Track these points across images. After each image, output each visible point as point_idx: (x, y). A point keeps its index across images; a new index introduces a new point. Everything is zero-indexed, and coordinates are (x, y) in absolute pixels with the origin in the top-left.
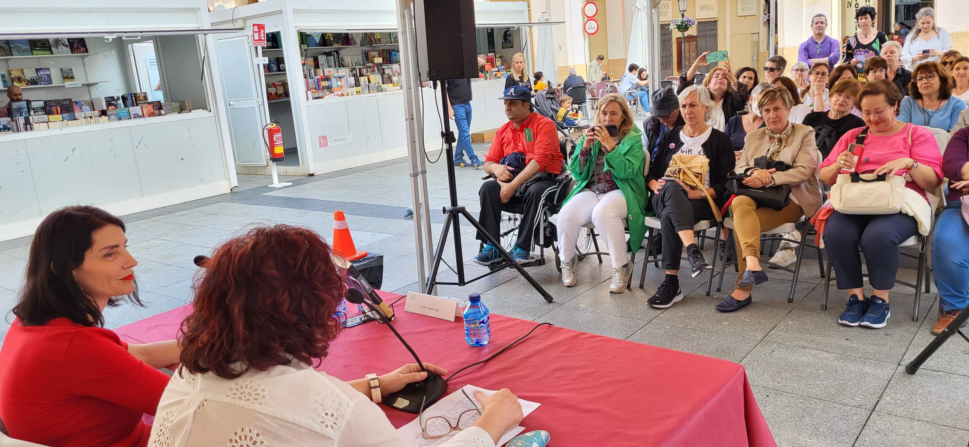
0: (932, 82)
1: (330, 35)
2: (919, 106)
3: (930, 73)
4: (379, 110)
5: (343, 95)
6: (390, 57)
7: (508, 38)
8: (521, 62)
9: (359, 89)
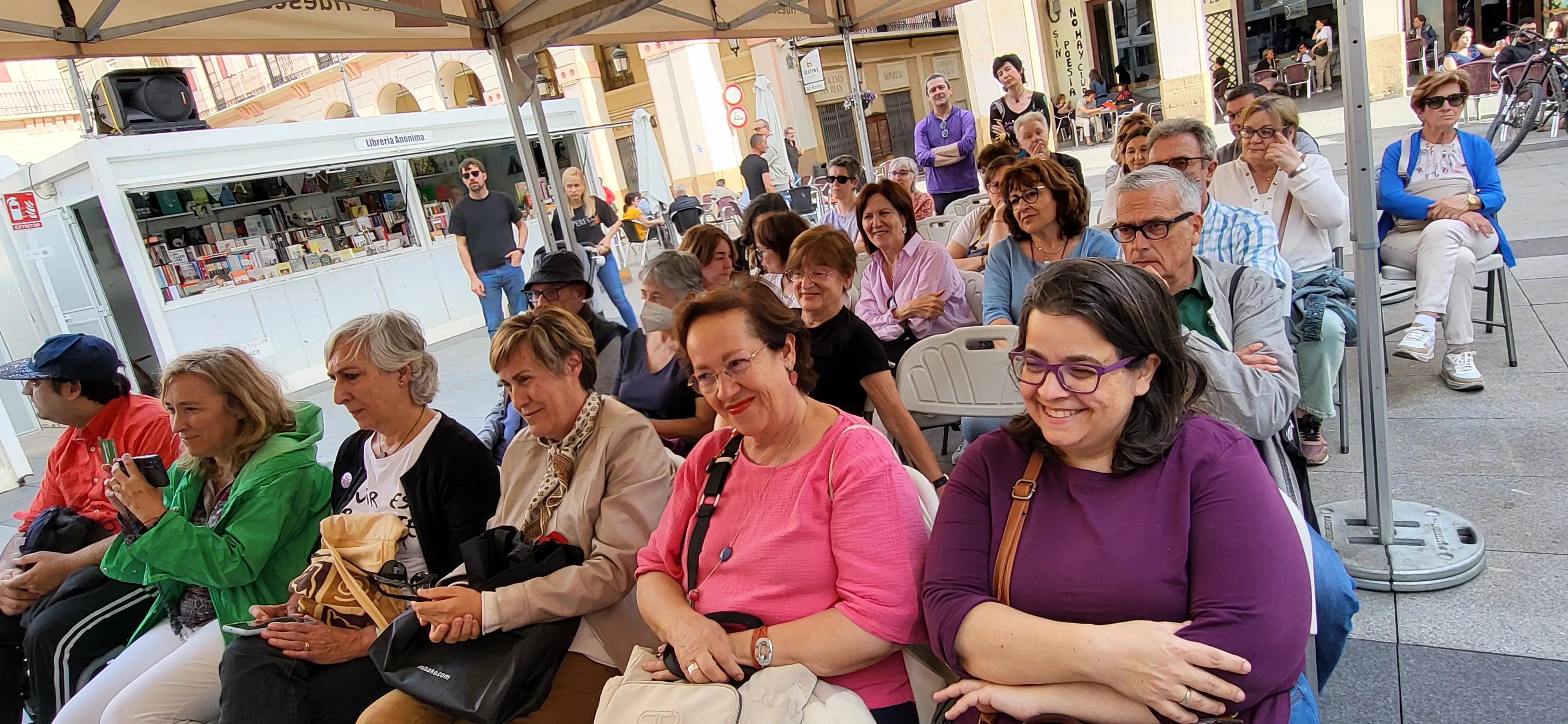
0: (1037, 205)
1: (241, 185)
2: (1024, 257)
3: (1030, 185)
4: (321, 295)
5: (253, 280)
6: (381, 202)
7: (562, 153)
8: (576, 185)
9: (286, 265)
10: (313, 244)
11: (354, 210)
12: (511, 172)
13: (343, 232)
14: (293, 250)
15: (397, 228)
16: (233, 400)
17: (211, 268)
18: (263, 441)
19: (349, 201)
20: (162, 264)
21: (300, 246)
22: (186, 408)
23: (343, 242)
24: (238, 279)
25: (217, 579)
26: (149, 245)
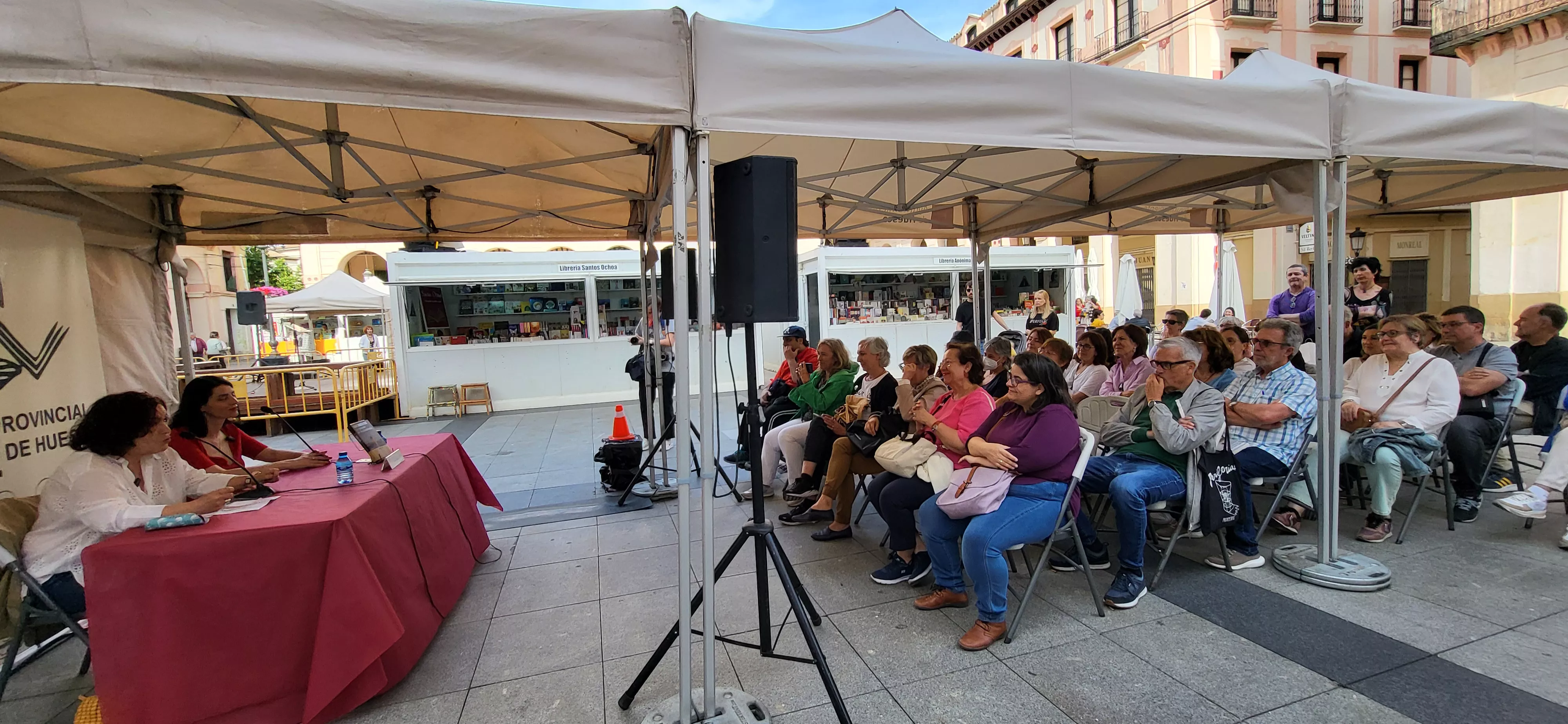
5: (868, 322)
6: (940, 293)
9: (885, 318)
10: (900, 310)
11: (927, 294)
12: (1022, 285)
13: (916, 306)
14: (890, 311)
15: (944, 308)
16: (835, 355)
17: (852, 313)
18: (840, 369)
19: (926, 289)
20: (833, 308)
21: (894, 309)
22: (823, 354)
23: (915, 311)
24: (862, 321)
25: (816, 406)
26: (831, 298)
